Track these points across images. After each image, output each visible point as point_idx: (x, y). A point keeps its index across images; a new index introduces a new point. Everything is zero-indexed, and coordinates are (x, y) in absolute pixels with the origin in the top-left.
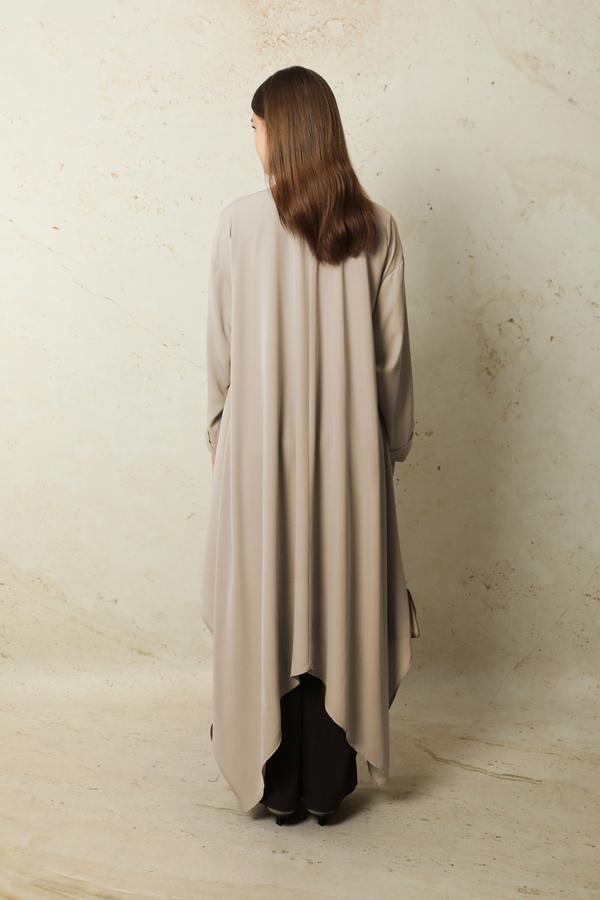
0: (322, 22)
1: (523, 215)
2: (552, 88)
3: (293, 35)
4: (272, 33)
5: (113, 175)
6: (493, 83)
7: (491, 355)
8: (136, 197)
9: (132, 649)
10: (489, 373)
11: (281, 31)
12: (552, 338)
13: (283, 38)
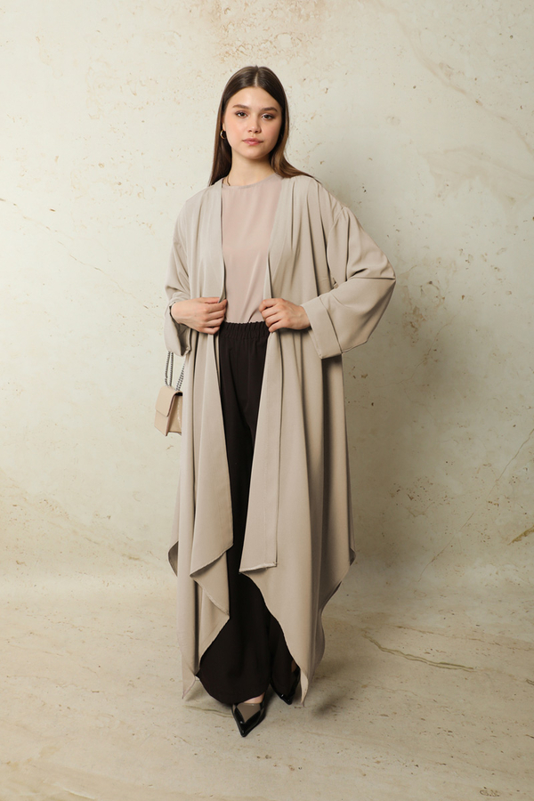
0: (274, 36)
1: (439, 196)
2: (463, 91)
3: (250, 47)
4: (232, 45)
5: (100, 165)
6: (415, 87)
7: (414, 312)
8: (120, 184)
9: (124, 555)
10: (413, 326)
11: (239, 43)
12: (463, 297)
13: (241, 49)
